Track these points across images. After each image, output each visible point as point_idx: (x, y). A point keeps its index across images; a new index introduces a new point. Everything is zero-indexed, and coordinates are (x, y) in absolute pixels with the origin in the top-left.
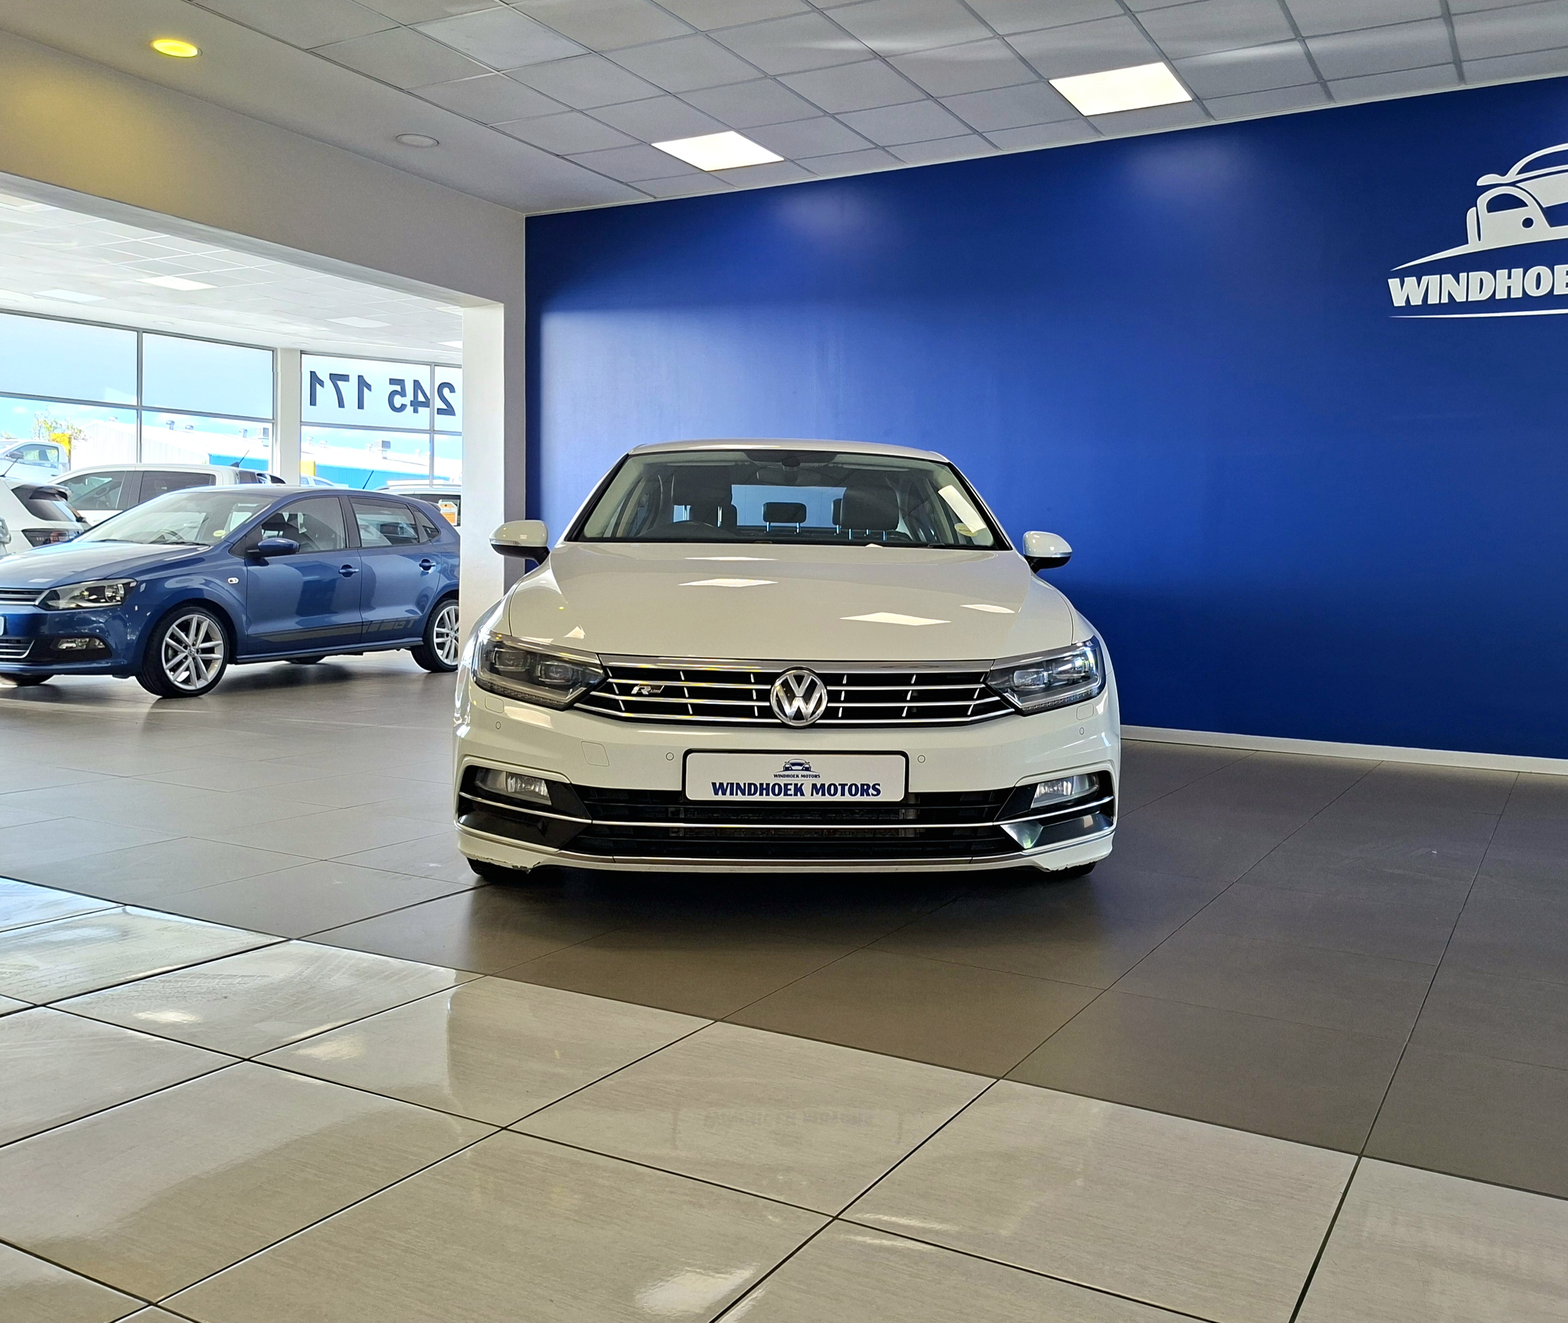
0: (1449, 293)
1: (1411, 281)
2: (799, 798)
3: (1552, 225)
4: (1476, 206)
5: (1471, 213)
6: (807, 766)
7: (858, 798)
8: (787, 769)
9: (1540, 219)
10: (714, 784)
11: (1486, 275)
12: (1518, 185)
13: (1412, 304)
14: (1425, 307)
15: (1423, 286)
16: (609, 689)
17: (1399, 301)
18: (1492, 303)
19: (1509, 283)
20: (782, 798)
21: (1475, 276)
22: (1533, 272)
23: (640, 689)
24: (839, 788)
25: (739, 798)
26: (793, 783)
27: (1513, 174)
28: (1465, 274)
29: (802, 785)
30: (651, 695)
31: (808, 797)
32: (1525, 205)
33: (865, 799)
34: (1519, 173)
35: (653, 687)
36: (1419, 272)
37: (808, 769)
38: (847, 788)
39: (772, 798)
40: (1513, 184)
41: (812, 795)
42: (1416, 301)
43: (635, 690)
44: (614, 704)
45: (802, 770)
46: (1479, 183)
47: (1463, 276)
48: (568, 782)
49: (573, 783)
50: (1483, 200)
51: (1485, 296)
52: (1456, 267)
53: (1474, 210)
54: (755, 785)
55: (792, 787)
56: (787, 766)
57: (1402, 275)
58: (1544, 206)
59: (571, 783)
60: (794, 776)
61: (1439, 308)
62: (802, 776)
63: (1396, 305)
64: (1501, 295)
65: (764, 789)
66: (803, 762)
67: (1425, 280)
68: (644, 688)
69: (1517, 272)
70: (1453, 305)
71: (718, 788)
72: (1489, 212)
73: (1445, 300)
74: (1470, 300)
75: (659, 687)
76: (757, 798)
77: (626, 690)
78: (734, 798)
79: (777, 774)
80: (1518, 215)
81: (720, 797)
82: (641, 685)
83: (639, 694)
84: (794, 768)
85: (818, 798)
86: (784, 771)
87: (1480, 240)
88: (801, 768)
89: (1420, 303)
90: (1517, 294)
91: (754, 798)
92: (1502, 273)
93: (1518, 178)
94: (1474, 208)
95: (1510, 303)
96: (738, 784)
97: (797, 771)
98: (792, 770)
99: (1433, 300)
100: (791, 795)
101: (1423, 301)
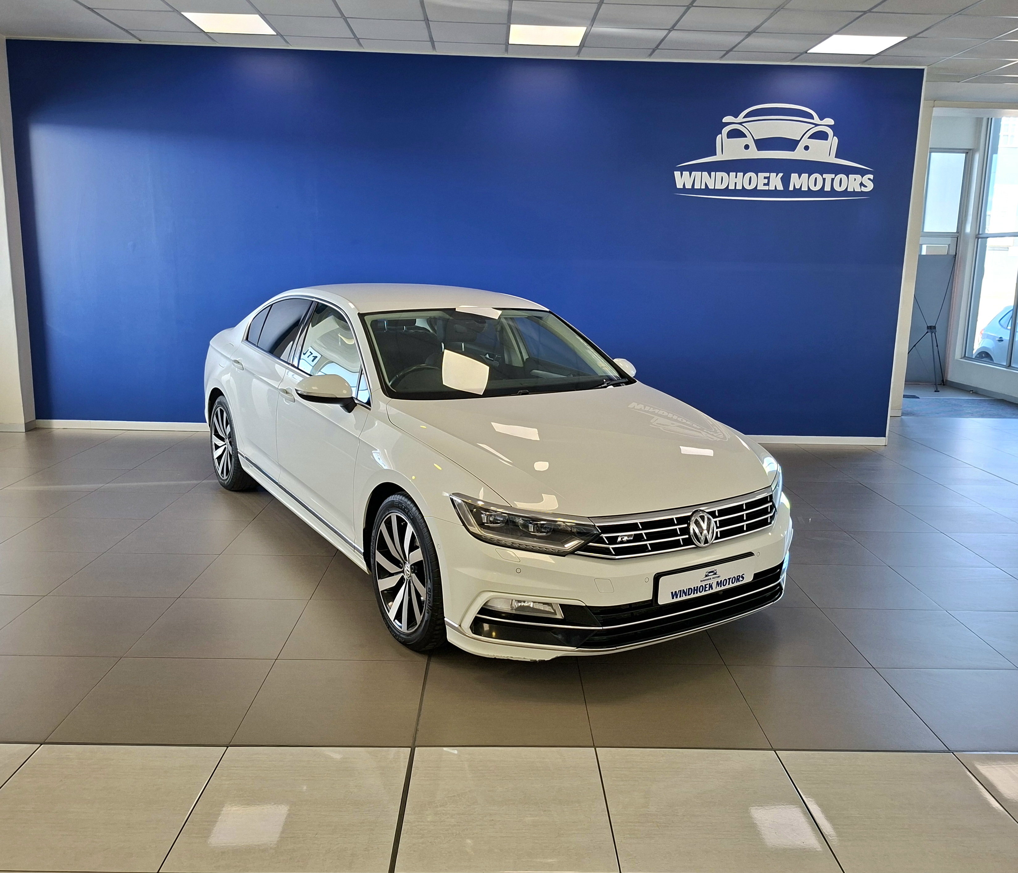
0: (706, 183)
1: (686, 173)
2: (711, 591)
3: (758, 150)
4: (721, 134)
5: (719, 137)
6: (715, 572)
7: (736, 584)
8: (706, 576)
9: (753, 146)
10: (672, 593)
11: (724, 174)
12: (743, 124)
13: (686, 187)
14: (693, 190)
15: (692, 178)
16: (601, 541)
17: (679, 186)
18: (726, 191)
19: (736, 180)
20: (704, 593)
21: (719, 174)
22: (749, 175)
23: (622, 539)
24: (728, 581)
25: (684, 598)
26: (708, 583)
27: (740, 118)
28: (714, 173)
29: (712, 583)
30: (628, 542)
31: (716, 589)
32: (745, 136)
33: (739, 584)
34: (744, 118)
35: (628, 536)
36: (691, 169)
37: (715, 574)
38: (731, 580)
39: (699, 594)
40: (740, 124)
41: (716, 588)
42: (689, 186)
43: (619, 539)
44: (606, 551)
45: (713, 575)
46: (724, 120)
47: (713, 174)
48: (585, 605)
49: (587, 605)
50: (725, 130)
51: (723, 187)
52: (710, 168)
53: (720, 136)
54: (691, 589)
55: (708, 586)
56: (707, 574)
57: (682, 170)
58: (755, 139)
59: (586, 605)
60: (709, 579)
61: (700, 191)
62: (713, 578)
63: (678, 187)
64: (732, 187)
65: (696, 590)
66: (713, 570)
67: (694, 173)
68: (624, 538)
69: (740, 174)
70: (707, 191)
71: (674, 595)
72: (728, 138)
73: (703, 187)
74: (716, 188)
75: (631, 535)
76: (692, 596)
77: (613, 540)
78: (682, 599)
79: (702, 580)
80: (742, 141)
81: (675, 600)
82: (621, 536)
83: (622, 542)
84: (709, 574)
85: (719, 589)
86: (705, 577)
87: (722, 154)
88: (712, 574)
89: (691, 187)
90: (739, 187)
91: (691, 596)
92: (732, 174)
93: (744, 120)
94: (720, 135)
95: (735, 192)
96: (683, 590)
97: (711, 576)
98: (709, 576)
99: (697, 186)
100: (707, 590)
101: (692, 186)
